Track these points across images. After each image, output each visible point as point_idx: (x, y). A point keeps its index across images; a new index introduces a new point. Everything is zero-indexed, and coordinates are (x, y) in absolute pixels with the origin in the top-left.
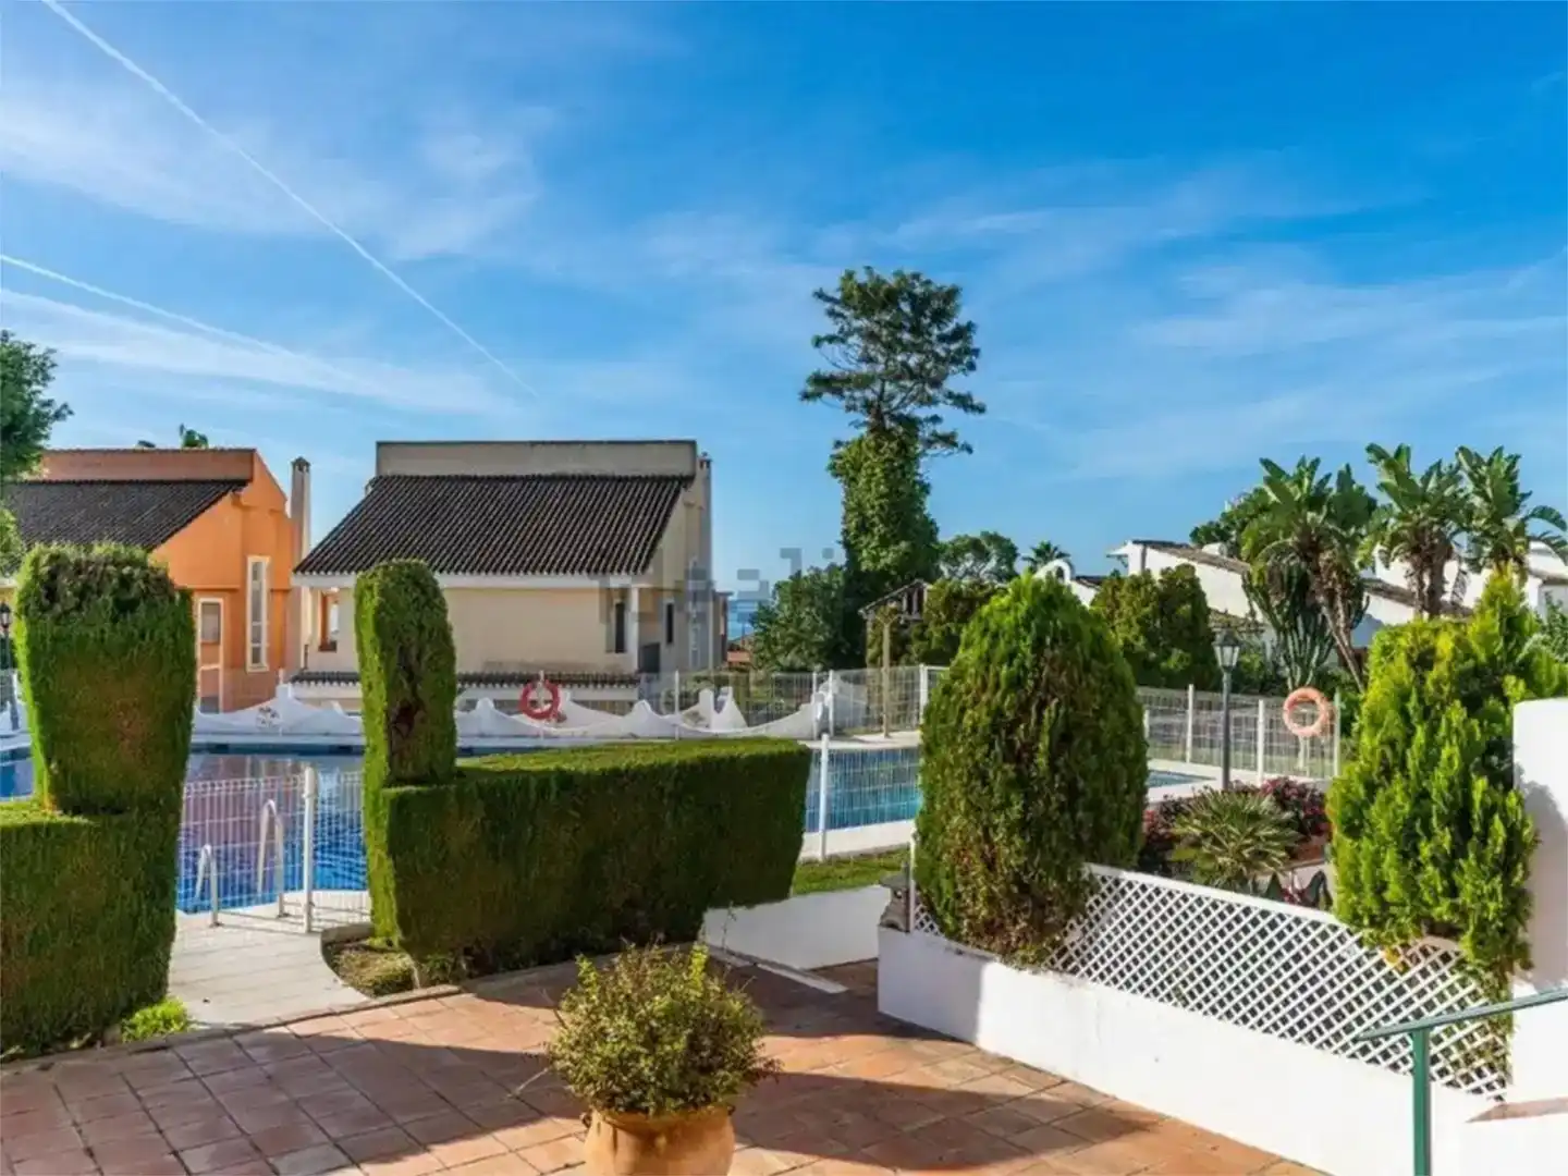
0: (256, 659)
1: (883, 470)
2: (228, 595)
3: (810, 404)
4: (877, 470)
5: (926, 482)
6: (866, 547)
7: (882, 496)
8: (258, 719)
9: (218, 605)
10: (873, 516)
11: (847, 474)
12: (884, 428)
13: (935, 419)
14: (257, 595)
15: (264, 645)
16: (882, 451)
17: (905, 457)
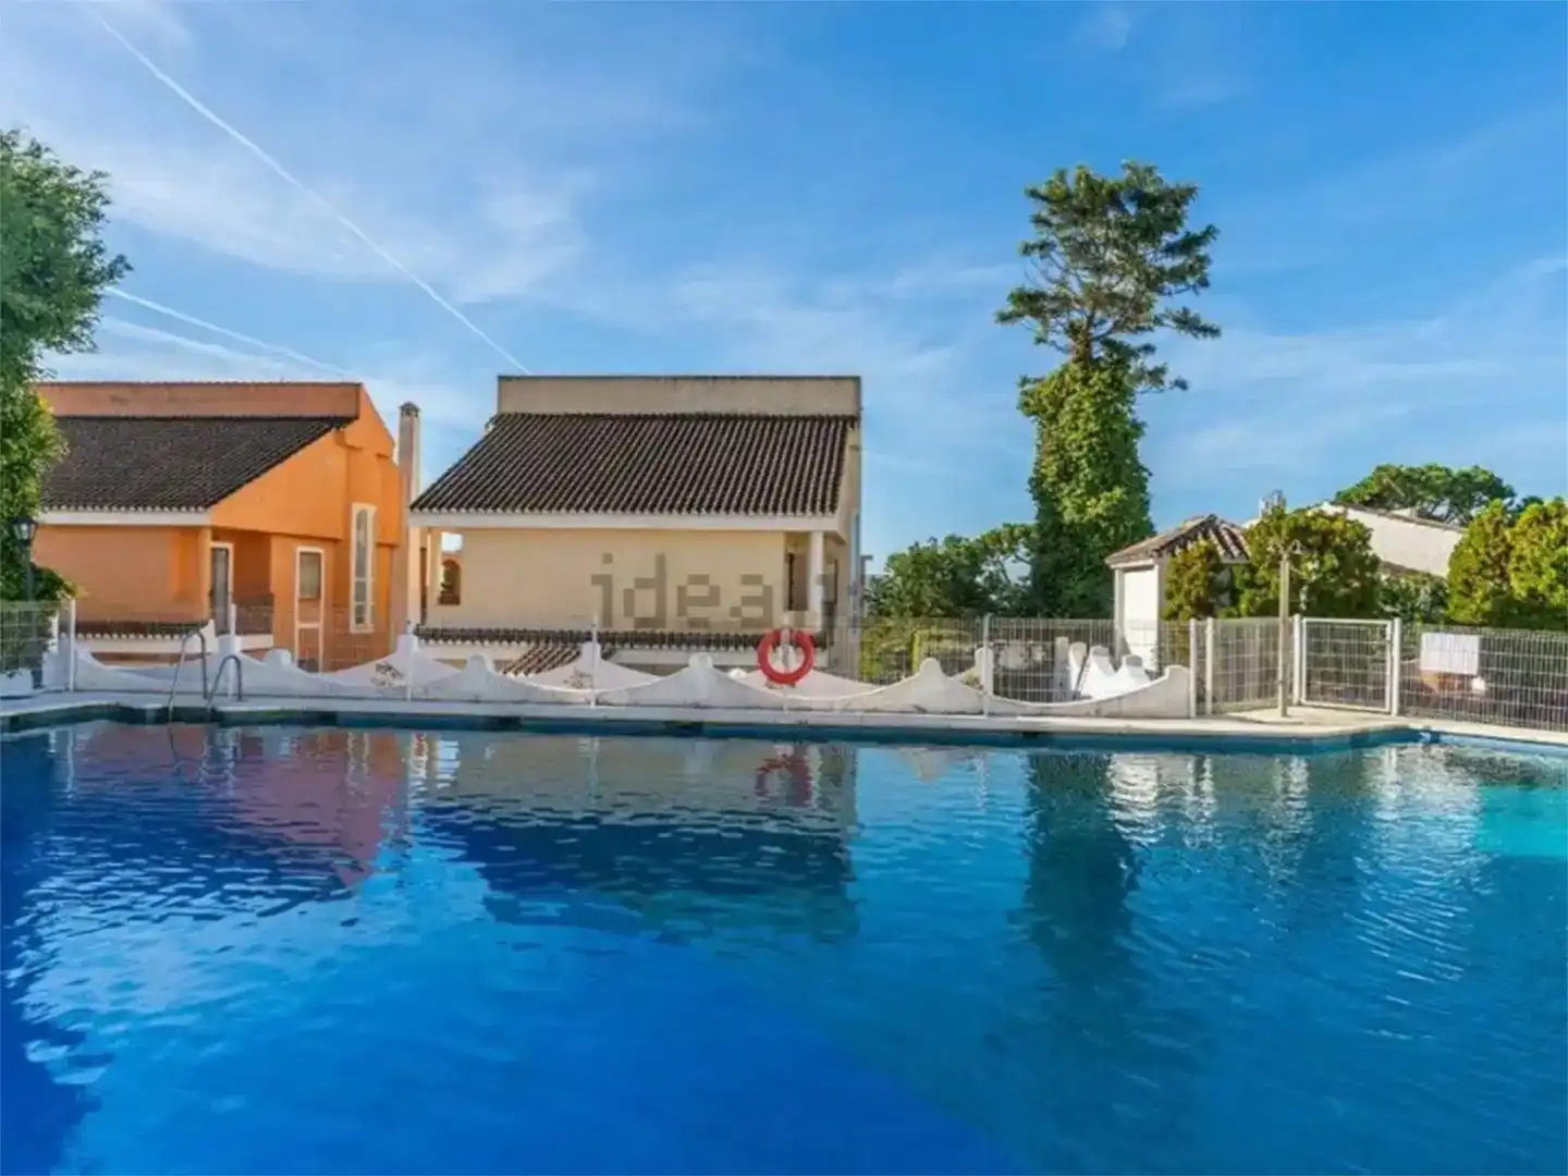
0: (360, 620)
1: (1093, 405)
2: (330, 546)
3: (1008, 326)
4: (1086, 404)
5: (1139, 421)
6: (1069, 495)
7: (1091, 435)
8: (373, 680)
9: (318, 555)
10: (1079, 459)
11: (1045, 411)
12: (1090, 357)
13: (1148, 349)
14: (362, 549)
15: (369, 603)
16: (1091, 382)
17: (1119, 389)
